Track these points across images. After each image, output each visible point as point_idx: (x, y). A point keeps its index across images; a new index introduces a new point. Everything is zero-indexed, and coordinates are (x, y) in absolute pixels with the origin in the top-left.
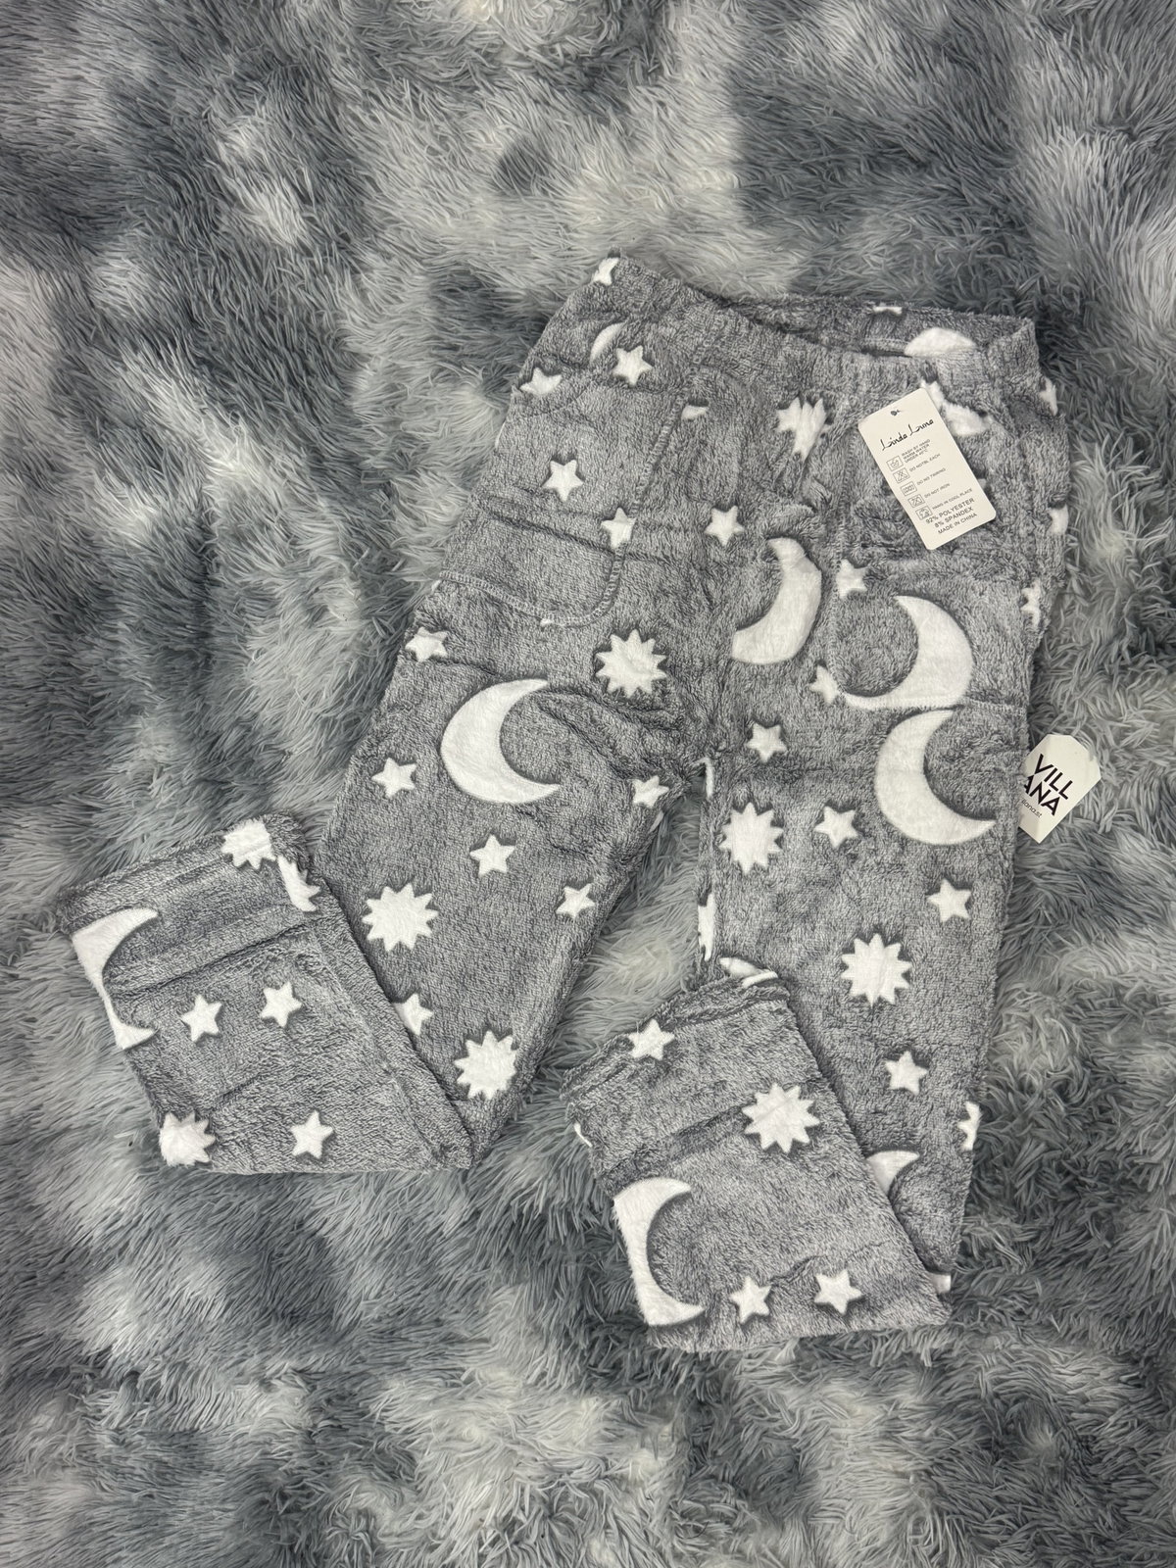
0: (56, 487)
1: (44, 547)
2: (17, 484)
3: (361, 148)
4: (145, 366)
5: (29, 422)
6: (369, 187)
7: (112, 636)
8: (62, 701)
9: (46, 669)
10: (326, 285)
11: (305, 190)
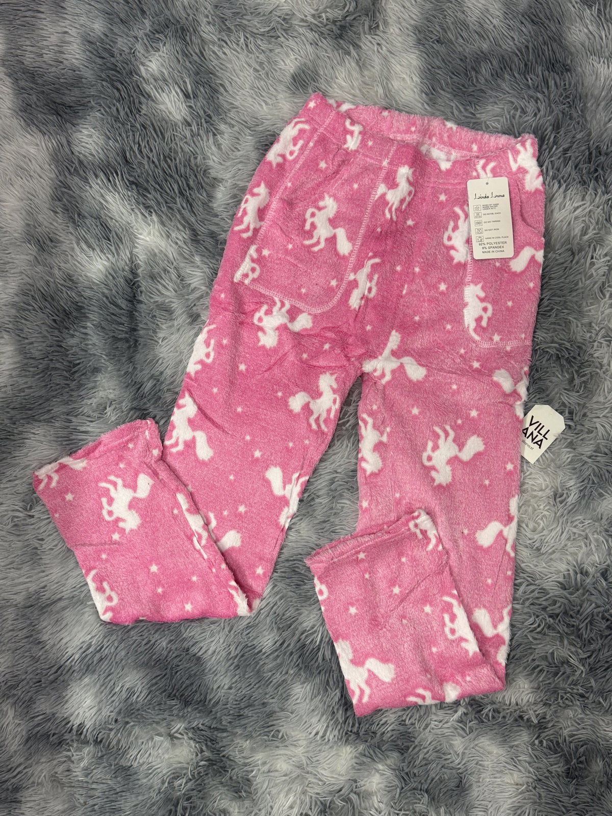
0: (53, 251)
1: (47, 283)
2: (33, 249)
3: (217, 68)
4: (102, 186)
5: (39, 216)
6: (222, 90)
7: (84, 331)
8: (57, 365)
9: (48, 348)
10: (199, 142)
11: (187, 91)
